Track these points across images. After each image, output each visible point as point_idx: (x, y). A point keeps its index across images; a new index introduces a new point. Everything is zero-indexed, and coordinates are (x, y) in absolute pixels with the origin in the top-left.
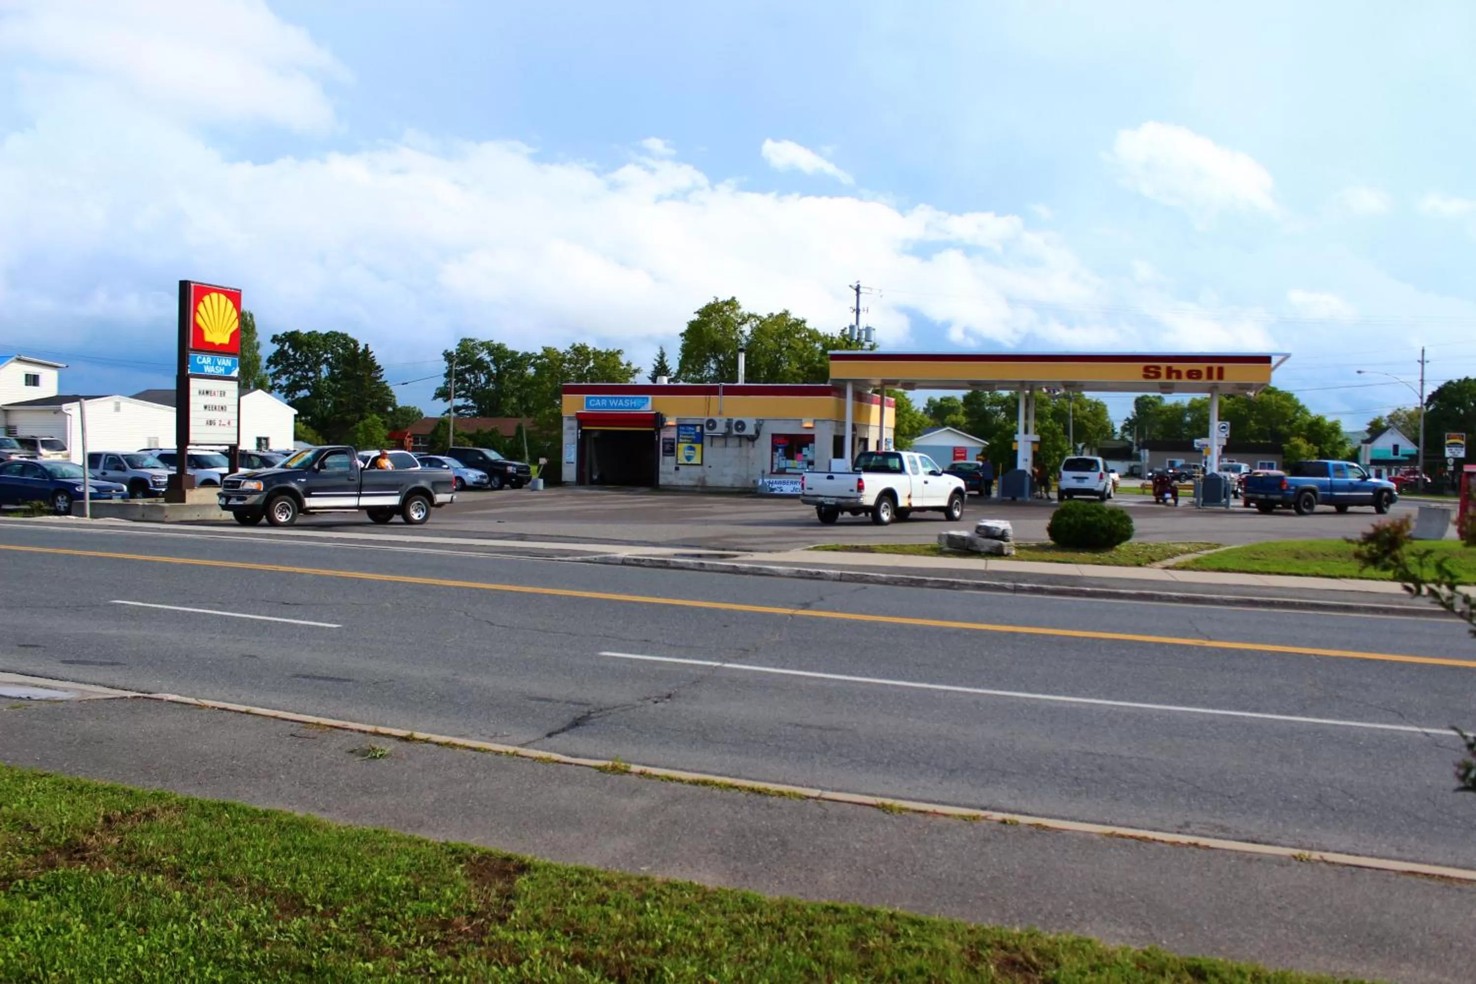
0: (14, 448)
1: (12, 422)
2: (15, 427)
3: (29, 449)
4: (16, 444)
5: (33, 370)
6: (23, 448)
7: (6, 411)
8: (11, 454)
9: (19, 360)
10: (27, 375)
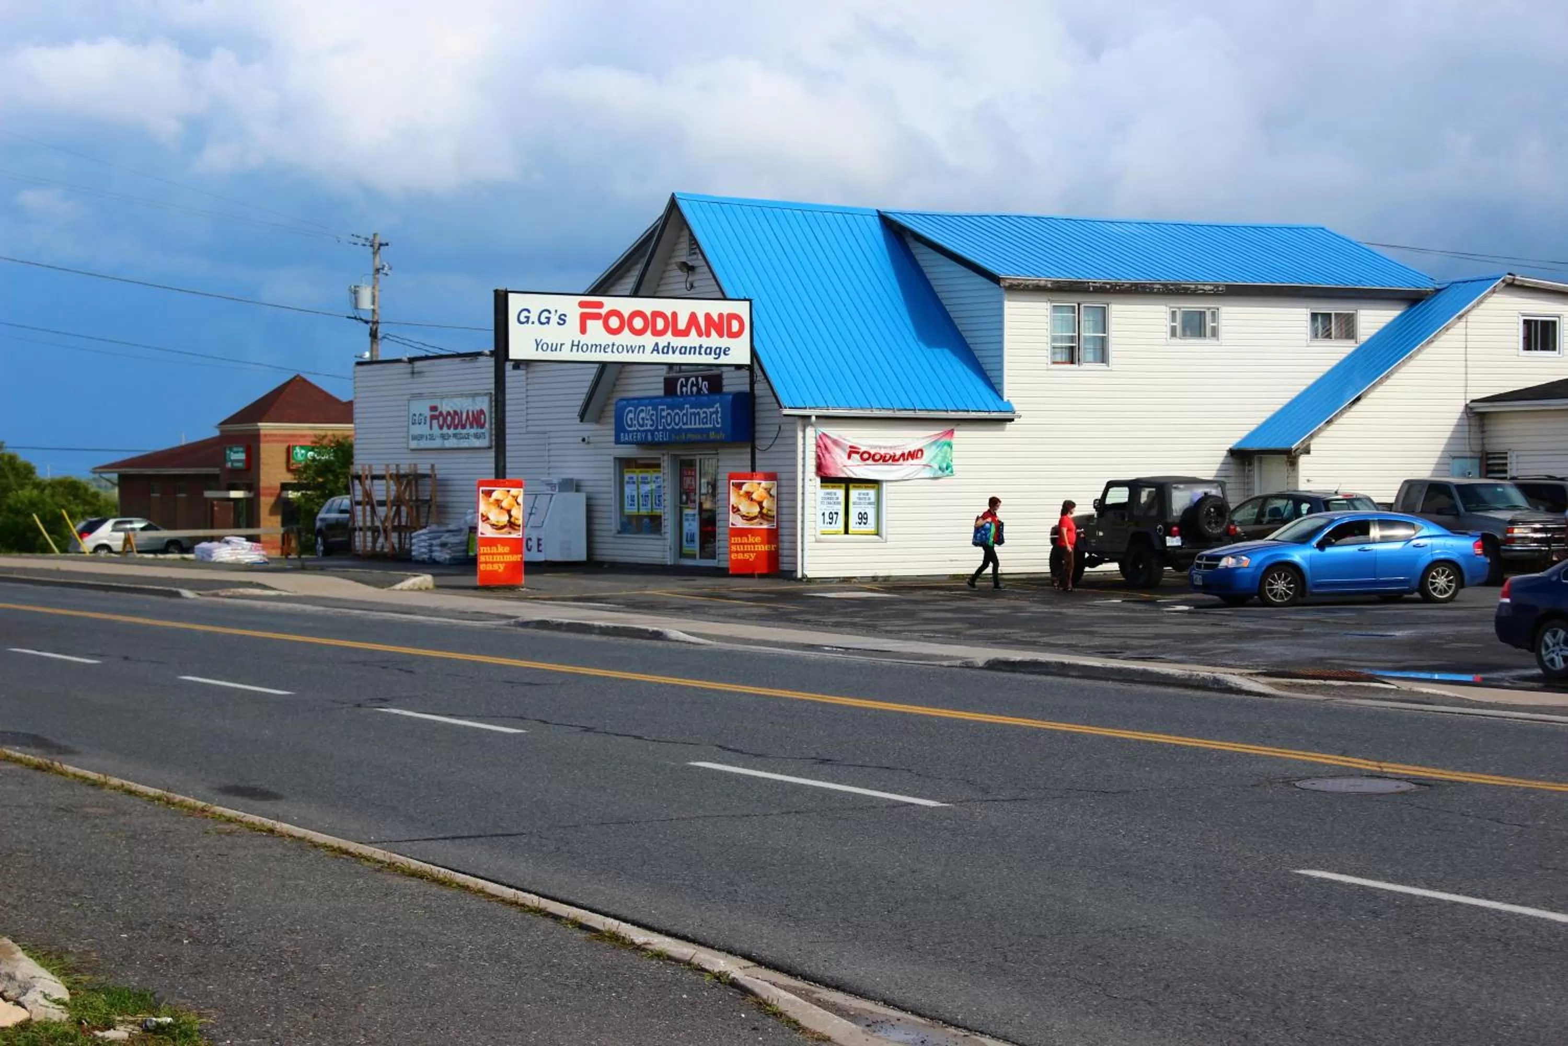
0: (1514, 508)
1: (1496, 444)
2: (1503, 456)
3: (1549, 510)
4: (1517, 498)
5: (1541, 308)
6: (1534, 506)
7: (1482, 416)
8: (1513, 522)
9: (1512, 286)
10: (1528, 324)
